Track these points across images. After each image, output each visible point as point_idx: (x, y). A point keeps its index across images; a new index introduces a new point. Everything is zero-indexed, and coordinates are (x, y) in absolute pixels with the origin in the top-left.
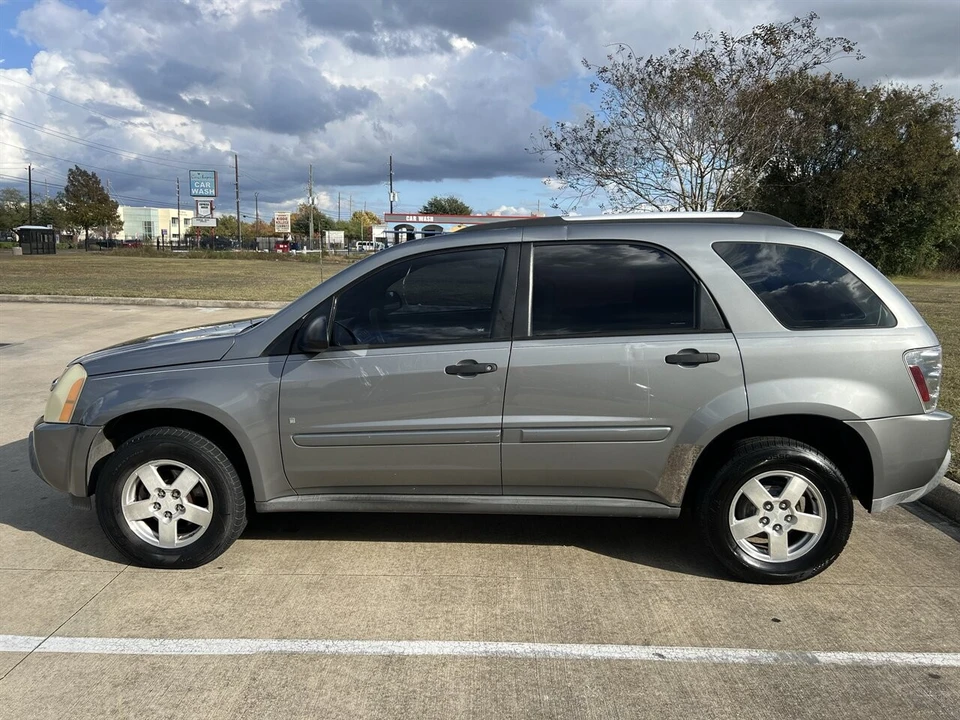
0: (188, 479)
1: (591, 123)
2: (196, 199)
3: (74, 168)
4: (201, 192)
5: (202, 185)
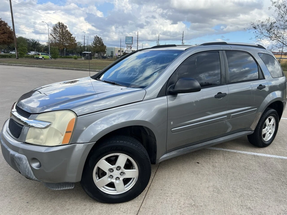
0: (122, 159)
1: (269, 20)
2: (127, 45)
3: (96, 36)
4: (128, 43)
5: (129, 41)
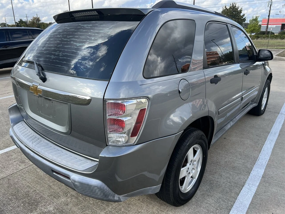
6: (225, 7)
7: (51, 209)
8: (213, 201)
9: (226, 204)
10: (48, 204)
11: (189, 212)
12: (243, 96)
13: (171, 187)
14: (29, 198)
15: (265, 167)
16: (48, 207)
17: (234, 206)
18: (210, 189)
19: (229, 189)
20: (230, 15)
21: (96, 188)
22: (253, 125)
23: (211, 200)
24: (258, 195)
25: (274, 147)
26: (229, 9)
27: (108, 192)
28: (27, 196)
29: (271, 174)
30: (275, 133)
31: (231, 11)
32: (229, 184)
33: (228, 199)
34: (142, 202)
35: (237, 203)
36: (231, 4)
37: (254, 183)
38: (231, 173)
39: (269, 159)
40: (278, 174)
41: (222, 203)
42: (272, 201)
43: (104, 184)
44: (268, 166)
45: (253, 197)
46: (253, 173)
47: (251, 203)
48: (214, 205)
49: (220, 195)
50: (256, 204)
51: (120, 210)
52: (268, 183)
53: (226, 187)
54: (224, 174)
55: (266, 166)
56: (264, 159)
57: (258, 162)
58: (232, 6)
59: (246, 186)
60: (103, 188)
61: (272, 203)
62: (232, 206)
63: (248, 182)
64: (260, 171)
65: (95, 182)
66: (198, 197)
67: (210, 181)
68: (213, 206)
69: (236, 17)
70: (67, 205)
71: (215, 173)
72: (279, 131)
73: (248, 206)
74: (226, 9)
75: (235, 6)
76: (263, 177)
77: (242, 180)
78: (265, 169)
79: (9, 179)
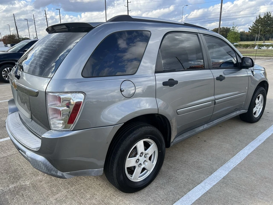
6: (259, 16)
7: (28, 183)
8: (164, 193)
9: (174, 197)
10: (27, 179)
11: (137, 199)
12: (216, 101)
13: (114, 173)
14: (16, 173)
15: (230, 170)
16: (27, 181)
17: (180, 200)
18: (166, 183)
19: (183, 185)
20: (264, 24)
21: (40, 163)
22: (242, 131)
23: (161, 192)
24: (210, 193)
25: (251, 153)
26: (263, 18)
27: (50, 167)
28: (15, 172)
29: (234, 177)
30: (260, 140)
31: (265, 20)
32: (186, 180)
33: (178, 193)
34: (101, 187)
35: (185, 197)
36: (265, 14)
37: (211, 182)
38: (194, 172)
39: (239, 163)
40: (240, 177)
41: (171, 195)
42: (221, 200)
43: (47, 161)
44: (235, 169)
45: (204, 194)
46: (215, 174)
47: (198, 199)
48: (162, 196)
49: (172, 189)
50: (203, 200)
51: (80, 190)
52: (226, 184)
53: (182, 183)
54: (186, 172)
55: (232, 168)
56: (234, 162)
57: (226, 165)
58: (267, 16)
59: (202, 184)
60: (46, 163)
61: (220, 201)
62: (179, 199)
63: (205, 181)
64: (223, 172)
65: (40, 158)
66: (151, 188)
67: (170, 176)
68: (160, 197)
69: (271, 26)
70: (41, 182)
71: (178, 170)
72: (265, 138)
73: (193, 202)
74: (260, 18)
75: (270, 15)
76: (223, 178)
77: (201, 178)
78: (230, 172)
79: (7, 158)
